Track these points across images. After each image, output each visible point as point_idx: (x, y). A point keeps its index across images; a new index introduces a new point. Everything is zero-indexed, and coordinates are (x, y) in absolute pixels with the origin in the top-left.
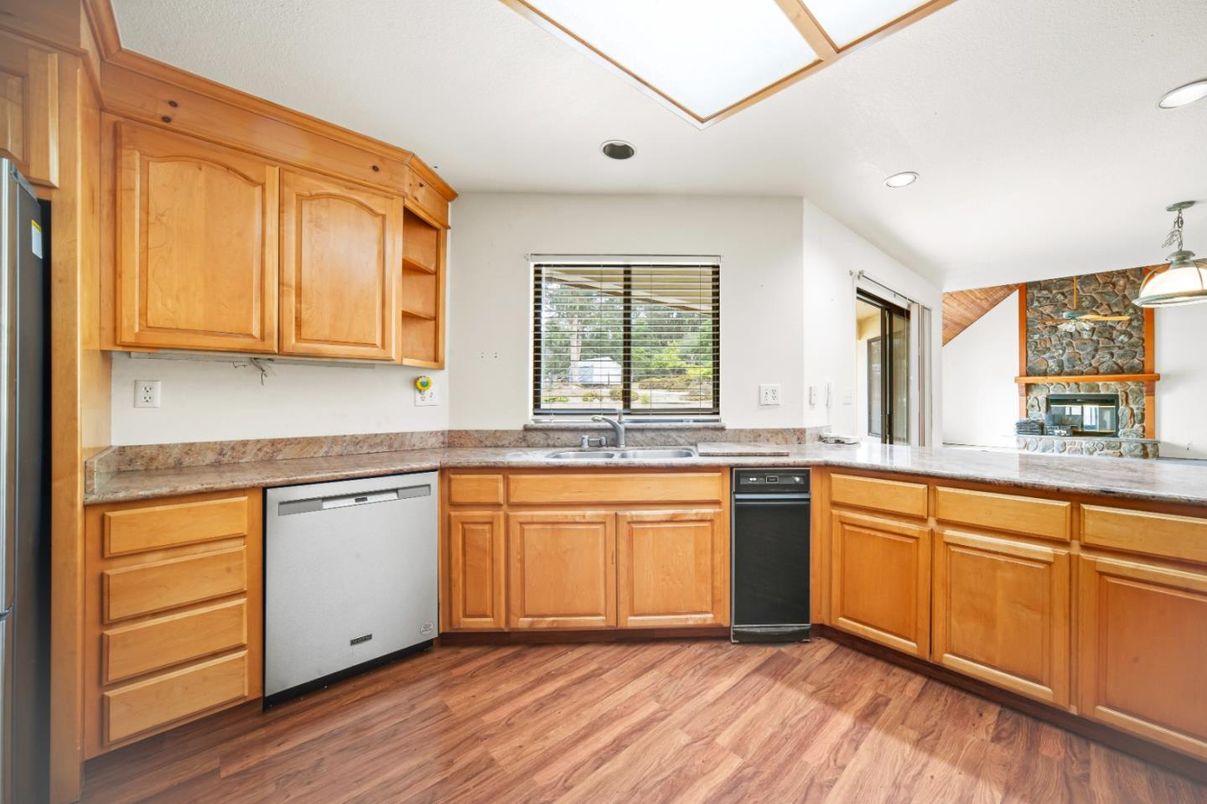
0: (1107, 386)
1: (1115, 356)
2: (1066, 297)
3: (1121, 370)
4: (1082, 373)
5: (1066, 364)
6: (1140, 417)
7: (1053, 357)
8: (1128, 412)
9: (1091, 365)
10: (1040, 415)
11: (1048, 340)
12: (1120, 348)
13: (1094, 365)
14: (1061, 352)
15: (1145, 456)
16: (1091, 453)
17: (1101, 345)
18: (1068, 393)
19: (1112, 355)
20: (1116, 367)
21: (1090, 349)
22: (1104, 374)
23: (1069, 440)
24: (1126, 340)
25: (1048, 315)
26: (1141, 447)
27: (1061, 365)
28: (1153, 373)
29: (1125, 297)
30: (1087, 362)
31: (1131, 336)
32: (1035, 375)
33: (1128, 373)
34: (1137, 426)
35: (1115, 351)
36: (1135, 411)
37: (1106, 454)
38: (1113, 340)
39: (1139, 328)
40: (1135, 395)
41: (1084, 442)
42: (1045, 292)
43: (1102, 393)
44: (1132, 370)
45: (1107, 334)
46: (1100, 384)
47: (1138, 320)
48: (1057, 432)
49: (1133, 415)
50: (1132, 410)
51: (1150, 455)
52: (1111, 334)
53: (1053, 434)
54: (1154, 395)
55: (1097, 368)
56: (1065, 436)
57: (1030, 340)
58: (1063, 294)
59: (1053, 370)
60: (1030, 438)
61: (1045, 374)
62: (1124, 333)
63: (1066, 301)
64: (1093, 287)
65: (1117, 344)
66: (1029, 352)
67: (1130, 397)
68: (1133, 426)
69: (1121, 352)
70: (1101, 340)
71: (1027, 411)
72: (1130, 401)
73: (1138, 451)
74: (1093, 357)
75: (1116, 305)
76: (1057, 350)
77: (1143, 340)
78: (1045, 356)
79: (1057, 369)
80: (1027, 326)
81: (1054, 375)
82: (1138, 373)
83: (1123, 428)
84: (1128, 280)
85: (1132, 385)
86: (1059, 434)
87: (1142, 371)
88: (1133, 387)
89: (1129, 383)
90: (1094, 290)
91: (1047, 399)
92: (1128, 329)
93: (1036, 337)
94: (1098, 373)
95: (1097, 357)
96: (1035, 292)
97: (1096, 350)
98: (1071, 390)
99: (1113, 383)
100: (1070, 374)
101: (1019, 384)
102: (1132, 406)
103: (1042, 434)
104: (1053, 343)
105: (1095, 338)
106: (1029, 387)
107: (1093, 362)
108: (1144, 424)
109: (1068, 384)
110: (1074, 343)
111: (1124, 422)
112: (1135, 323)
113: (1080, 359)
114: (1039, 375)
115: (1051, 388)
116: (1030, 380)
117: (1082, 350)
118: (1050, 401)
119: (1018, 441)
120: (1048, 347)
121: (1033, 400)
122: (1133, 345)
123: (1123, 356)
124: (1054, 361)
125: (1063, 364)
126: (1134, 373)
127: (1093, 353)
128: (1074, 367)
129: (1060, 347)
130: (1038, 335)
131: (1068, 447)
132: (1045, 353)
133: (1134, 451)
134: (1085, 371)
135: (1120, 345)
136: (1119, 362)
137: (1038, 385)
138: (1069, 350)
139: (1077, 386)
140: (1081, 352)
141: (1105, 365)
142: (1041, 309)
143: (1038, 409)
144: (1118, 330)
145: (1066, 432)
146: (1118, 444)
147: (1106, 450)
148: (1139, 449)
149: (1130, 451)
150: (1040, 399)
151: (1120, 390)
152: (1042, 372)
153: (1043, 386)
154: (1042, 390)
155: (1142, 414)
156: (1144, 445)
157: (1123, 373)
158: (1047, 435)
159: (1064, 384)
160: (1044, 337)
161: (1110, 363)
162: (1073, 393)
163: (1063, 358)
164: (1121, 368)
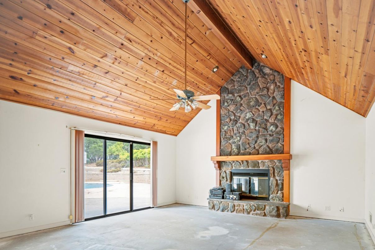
0: (263, 163)
1: (268, 141)
2: (242, 99)
3: (270, 152)
4: (250, 154)
6: (281, 186)
7: (234, 142)
8: (274, 182)
9: (255, 148)
11: (232, 130)
12: (270, 135)
13: (257, 148)
14: (239, 138)
15: (278, 216)
16: (249, 213)
17: (260, 134)
18: (242, 168)
19: (266, 140)
20: (268, 149)
21: (254, 136)
22: (262, 154)
23: (237, 203)
24: (274, 129)
25: (232, 112)
26: (276, 209)
27: (239, 148)
28: (289, 153)
29: (274, 98)
30: (252, 146)
31: (277, 127)
33: (275, 154)
34: (279, 192)
35: (269, 138)
36: (279, 182)
37: (256, 214)
38: (267, 130)
39: (281, 121)
40: (278, 170)
41: (245, 204)
42: (230, 95)
43: (261, 168)
44: (277, 151)
45: (263, 126)
46: (260, 161)
47: (281, 115)
48: (231, 196)
49: (277, 185)
50: (277, 180)
51: (281, 215)
52: (266, 125)
53: (229, 199)
54: (289, 170)
55: (258, 150)
56: (235, 200)
57: (222, 130)
58: (240, 96)
59: (234, 152)
60: (216, 201)
61: (230, 154)
62: (272, 124)
63: (242, 102)
64: (256, 91)
65: (270, 133)
66: (222, 139)
67: (276, 171)
68: (277, 193)
69: (271, 138)
70: (260, 129)
71: (220, 181)
72: (276, 174)
73: (274, 213)
74: (256, 142)
75: (269, 104)
76: (237, 137)
77: (283, 130)
78: (230, 142)
79: (236, 151)
80: (221, 120)
81: (235, 155)
82: (281, 153)
83: (272, 194)
84: (276, 85)
86: (232, 199)
87: (282, 153)
88: (277, 164)
89: (275, 161)
90: (257, 93)
91: (231, 172)
92: (276, 122)
93: (226, 128)
94: (258, 154)
95: (258, 142)
96: (226, 95)
97: (257, 137)
98: (244, 167)
99: (266, 161)
100: (244, 154)
101: (214, 161)
102: (277, 178)
103: (223, 198)
104: (235, 132)
105: (257, 128)
106: (220, 164)
107: (256, 145)
108: (284, 191)
110: (246, 132)
111: (272, 189)
112: (279, 117)
113: (249, 144)
114: (227, 155)
115: (233, 164)
116: (222, 158)
117: (250, 137)
118: (233, 174)
119: (209, 203)
120: (232, 135)
121: (223, 174)
122: (277, 133)
123: (272, 141)
124: (235, 146)
125: (240, 147)
126: (278, 154)
127: (255, 139)
128: (246, 149)
129: (238, 135)
130: (227, 127)
131: (236, 208)
132: (230, 140)
133: (272, 212)
134: (251, 152)
135: (271, 133)
136: (270, 145)
137: (227, 162)
138: (243, 137)
139: (246, 163)
140: (250, 139)
141: (262, 148)
142: (228, 108)
143: (226, 180)
144: (270, 123)
145: (235, 197)
146: (264, 206)
147: (257, 211)
148: (275, 211)
149: (270, 212)
150: (227, 173)
151: (270, 166)
152: (228, 153)
153: (228, 163)
154: (229, 165)
155: (283, 184)
156: (278, 208)
157: (272, 153)
158: (226, 199)
159: (240, 161)
160: (230, 128)
161: (265, 146)
162: (245, 168)
163: (240, 143)
164: (271, 150)
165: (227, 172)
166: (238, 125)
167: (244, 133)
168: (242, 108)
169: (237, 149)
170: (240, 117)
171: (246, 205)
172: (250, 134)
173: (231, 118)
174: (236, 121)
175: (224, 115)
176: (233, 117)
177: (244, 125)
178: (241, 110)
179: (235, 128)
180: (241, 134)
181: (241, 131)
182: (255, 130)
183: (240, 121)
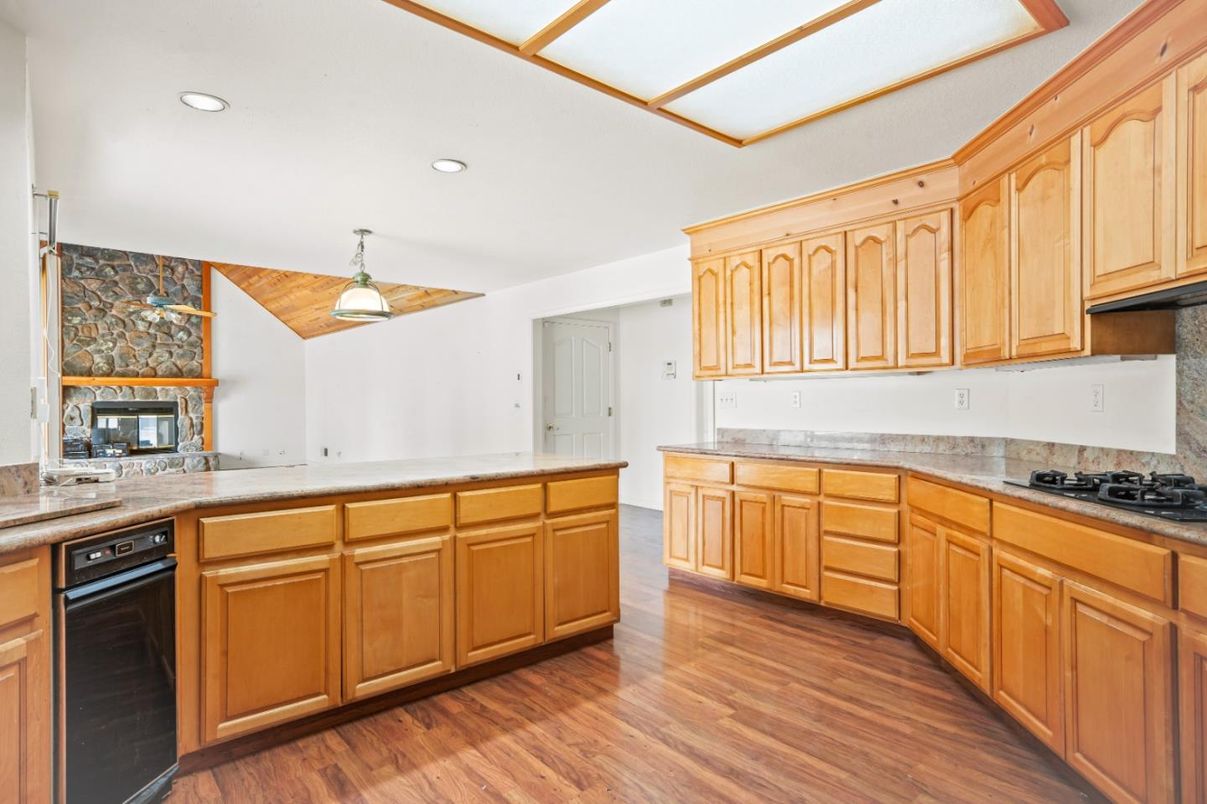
0: (165, 392)
1: (175, 355)
2: (116, 273)
3: (179, 373)
4: (137, 375)
5: (117, 361)
6: (199, 428)
7: (100, 351)
8: (187, 422)
9: (147, 364)
10: (82, 431)
11: (93, 327)
12: (178, 346)
13: (151, 365)
14: (111, 345)
15: (208, 469)
17: (159, 341)
18: (120, 399)
19: (171, 353)
20: (175, 369)
21: (146, 344)
22: (162, 376)
23: (125, 461)
24: (185, 337)
25: (93, 292)
26: (204, 461)
27: (111, 362)
28: (211, 377)
29: (183, 286)
30: (143, 361)
31: (190, 334)
32: (75, 374)
33: (187, 377)
34: (196, 437)
35: (174, 349)
36: (195, 421)
38: (172, 337)
39: (198, 326)
40: (194, 403)
41: (144, 462)
42: (89, 260)
43: (160, 399)
44: (192, 373)
46: (158, 388)
48: (109, 451)
49: (192, 425)
50: (191, 419)
51: (213, 468)
53: (105, 455)
54: (211, 402)
55: (154, 369)
56: (120, 456)
57: (69, 324)
58: (113, 268)
59: (100, 368)
61: (89, 373)
62: (182, 329)
63: (117, 278)
64: (148, 267)
65: (176, 342)
66: (67, 341)
67: (190, 405)
68: (192, 439)
69: (180, 351)
70: (159, 334)
71: (64, 425)
72: (190, 409)
73: (201, 466)
74: (151, 355)
76: (106, 341)
77: (202, 340)
78: (88, 349)
79: (105, 368)
81: (102, 375)
82: (197, 377)
83: (183, 441)
84: (187, 268)
85: (191, 391)
86: (113, 456)
87: (200, 376)
88: (192, 393)
89: (188, 388)
90: (152, 271)
91: (93, 408)
92: (187, 325)
93: (76, 320)
94: (155, 376)
95: (155, 355)
96: (74, 256)
97: (154, 346)
98: (124, 396)
99: (172, 388)
100: (123, 375)
102: (192, 415)
103: (90, 456)
104: (101, 331)
106: (67, 392)
107: (150, 361)
108: (203, 435)
109: (120, 388)
110: (127, 334)
111: (184, 433)
112: (194, 320)
113: (134, 356)
114: (82, 375)
115: (98, 392)
116: (71, 380)
117: (138, 345)
118: (97, 410)
120: (93, 335)
121: (73, 410)
122: (191, 345)
123: (182, 356)
124: (102, 357)
125: (113, 361)
126: (193, 377)
127: (150, 350)
128: (128, 366)
129: (109, 337)
130: (79, 318)
131: (124, 471)
132: (89, 345)
133: (197, 466)
134: (141, 372)
135: (179, 343)
136: (178, 363)
137: (80, 388)
138: (121, 344)
139: (131, 391)
140: (136, 348)
141: (164, 366)
142: (82, 282)
143: (80, 423)
144: (176, 325)
145: (120, 451)
146: (181, 460)
147: (168, 469)
148: (201, 465)
149: (194, 467)
150: (81, 409)
151: (179, 396)
152: (85, 370)
153: (86, 391)
154: (85, 395)
155: (202, 424)
156: (206, 458)
157: (182, 376)
158: (96, 457)
159: (114, 387)
160: (88, 322)
161: (168, 363)
162: (126, 400)
163: (113, 353)
164: (180, 370)
165: (81, 406)
166: (108, 319)
167: (122, 335)
168: (117, 290)
169: (108, 364)
170: (112, 305)
171: (148, 462)
172: (138, 340)
173: (92, 303)
174: (102, 311)
175: (70, 295)
176: (95, 303)
177: (124, 322)
178: (116, 293)
179: (100, 324)
180: (115, 336)
181: (115, 332)
182: (149, 334)
183: (114, 312)
